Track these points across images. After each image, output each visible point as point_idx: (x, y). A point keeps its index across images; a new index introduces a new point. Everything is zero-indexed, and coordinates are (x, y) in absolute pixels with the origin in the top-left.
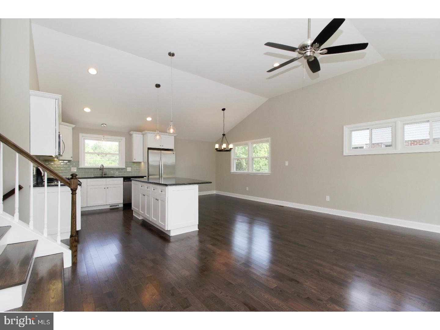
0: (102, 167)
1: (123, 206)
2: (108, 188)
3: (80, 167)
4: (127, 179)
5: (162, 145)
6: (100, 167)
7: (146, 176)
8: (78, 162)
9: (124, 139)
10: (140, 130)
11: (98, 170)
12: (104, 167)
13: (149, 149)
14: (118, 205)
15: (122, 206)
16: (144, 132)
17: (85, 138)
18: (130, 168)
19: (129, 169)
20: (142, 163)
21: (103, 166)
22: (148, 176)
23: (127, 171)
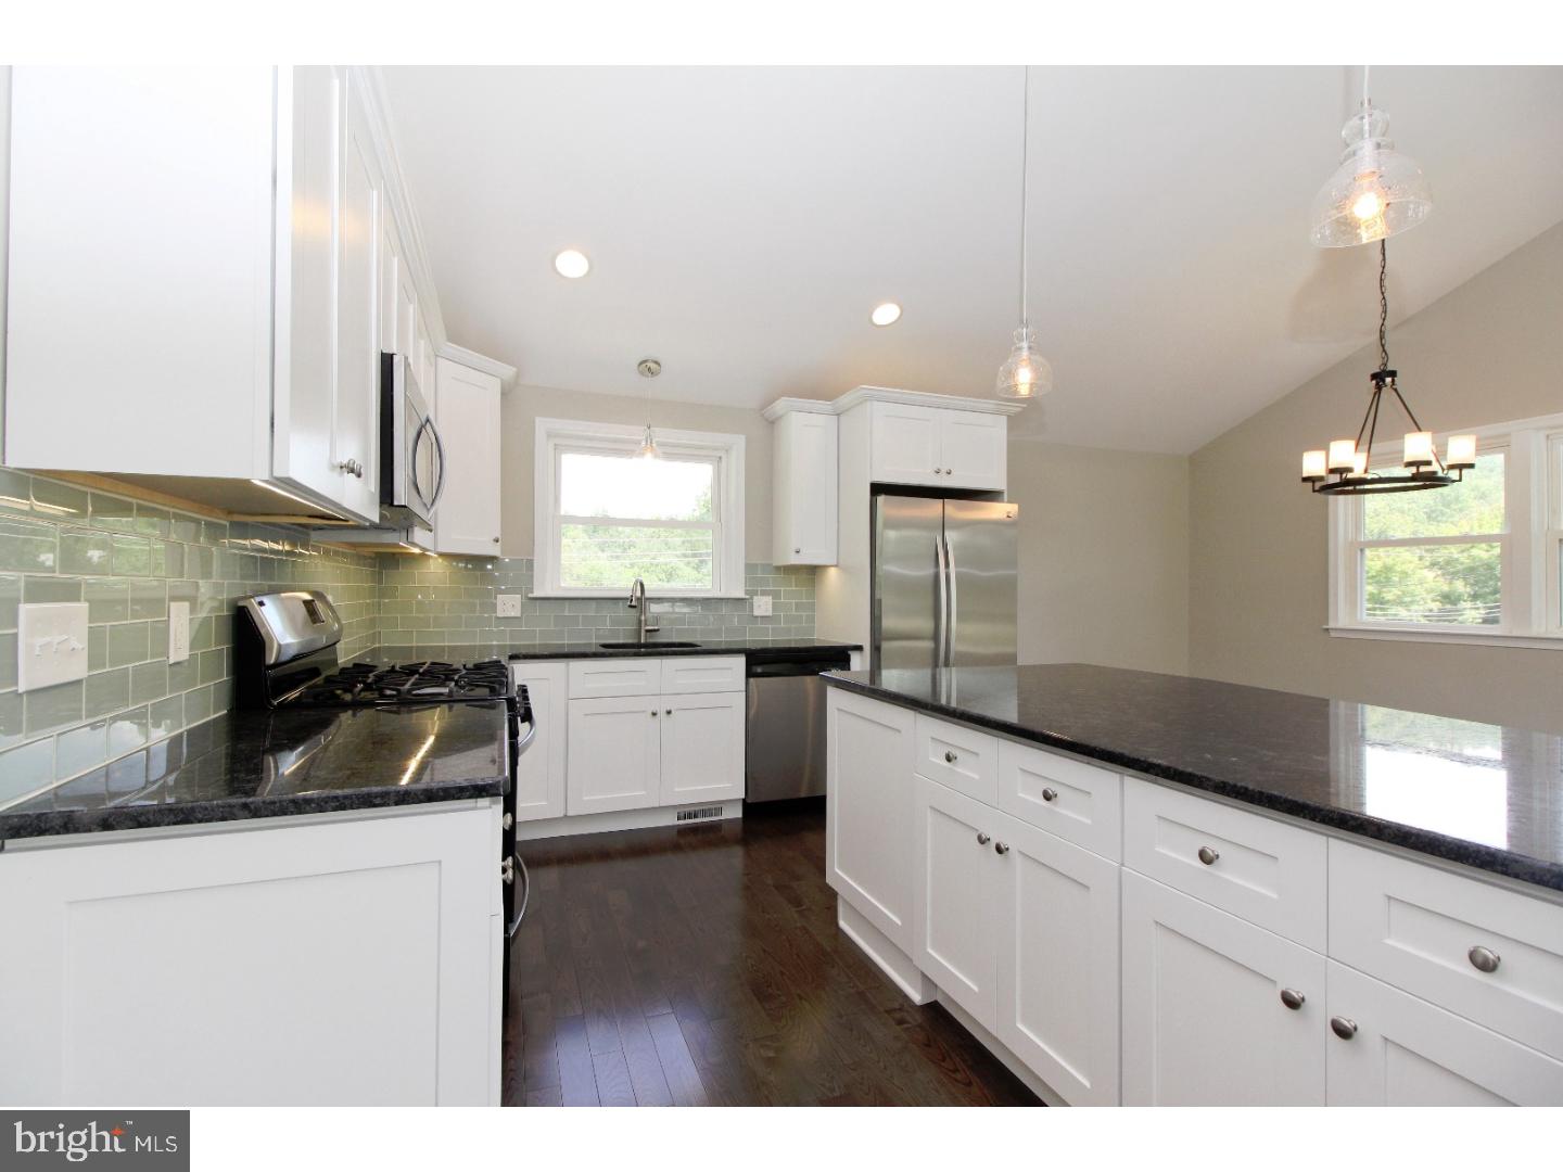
0: (639, 594)
1: (740, 815)
2: (669, 712)
3: (536, 594)
4: (762, 662)
5: (944, 470)
6: (628, 594)
7: (859, 648)
8: (530, 563)
9: (738, 442)
10: (820, 389)
11: (622, 611)
12: (647, 594)
13: (878, 489)
14: (719, 811)
15: (736, 813)
16: (845, 400)
17: (558, 441)
18: (769, 600)
19: (763, 606)
20: (832, 572)
21: (642, 585)
22: (876, 649)
23: (756, 613)
